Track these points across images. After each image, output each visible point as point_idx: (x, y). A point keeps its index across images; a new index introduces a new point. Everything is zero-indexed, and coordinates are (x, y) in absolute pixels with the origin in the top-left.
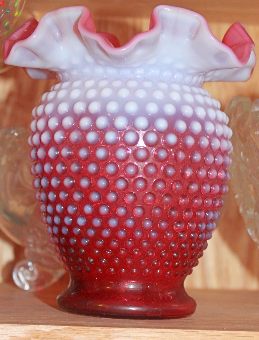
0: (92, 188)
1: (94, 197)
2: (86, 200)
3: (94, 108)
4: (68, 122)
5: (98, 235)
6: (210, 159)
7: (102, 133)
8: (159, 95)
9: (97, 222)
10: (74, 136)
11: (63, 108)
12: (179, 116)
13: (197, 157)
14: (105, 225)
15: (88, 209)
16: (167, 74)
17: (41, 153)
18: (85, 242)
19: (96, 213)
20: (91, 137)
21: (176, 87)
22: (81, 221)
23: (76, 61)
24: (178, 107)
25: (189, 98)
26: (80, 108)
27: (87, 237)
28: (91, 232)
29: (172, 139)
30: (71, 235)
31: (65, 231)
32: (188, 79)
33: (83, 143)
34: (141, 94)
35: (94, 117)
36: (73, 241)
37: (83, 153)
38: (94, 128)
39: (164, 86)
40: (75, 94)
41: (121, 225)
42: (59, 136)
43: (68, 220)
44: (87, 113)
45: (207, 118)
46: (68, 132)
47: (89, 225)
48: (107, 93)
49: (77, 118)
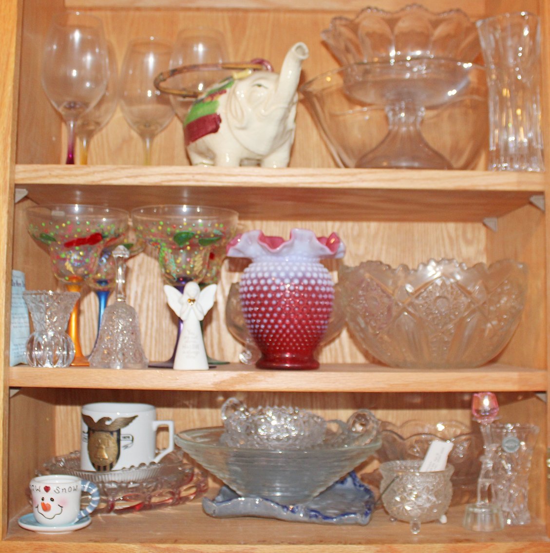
0: (267, 311)
1: (268, 315)
2: (264, 317)
3: (266, 275)
4: (255, 282)
5: (270, 333)
6: (320, 296)
7: (269, 286)
8: (295, 269)
9: (269, 327)
10: (258, 288)
11: (253, 275)
12: (304, 277)
13: (314, 296)
14: (273, 328)
15: (265, 321)
16: (299, 258)
17: (244, 296)
18: (265, 336)
19: (269, 323)
20: (265, 288)
21: (304, 264)
22: (263, 326)
23: (258, 254)
24: (304, 273)
25: (310, 269)
26: (260, 275)
27: (266, 334)
28: (267, 331)
29: (301, 288)
30: (258, 333)
31: (256, 331)
32: (310, 260)
33: (261, 291)
34: (287, 268)
35: (266, 279)
36: (260, 336)
37: (262, 296)
38: (266, 284)
39: (298, 264)
40: (258, 269)
41: (280, 328)
42: (251, 288)
43: (257, 326)
44: (263, 278)
45: (318, 278)
46: (255, 286)
47: (266, 328)
48: (272, 268)
49: (259, 280)
